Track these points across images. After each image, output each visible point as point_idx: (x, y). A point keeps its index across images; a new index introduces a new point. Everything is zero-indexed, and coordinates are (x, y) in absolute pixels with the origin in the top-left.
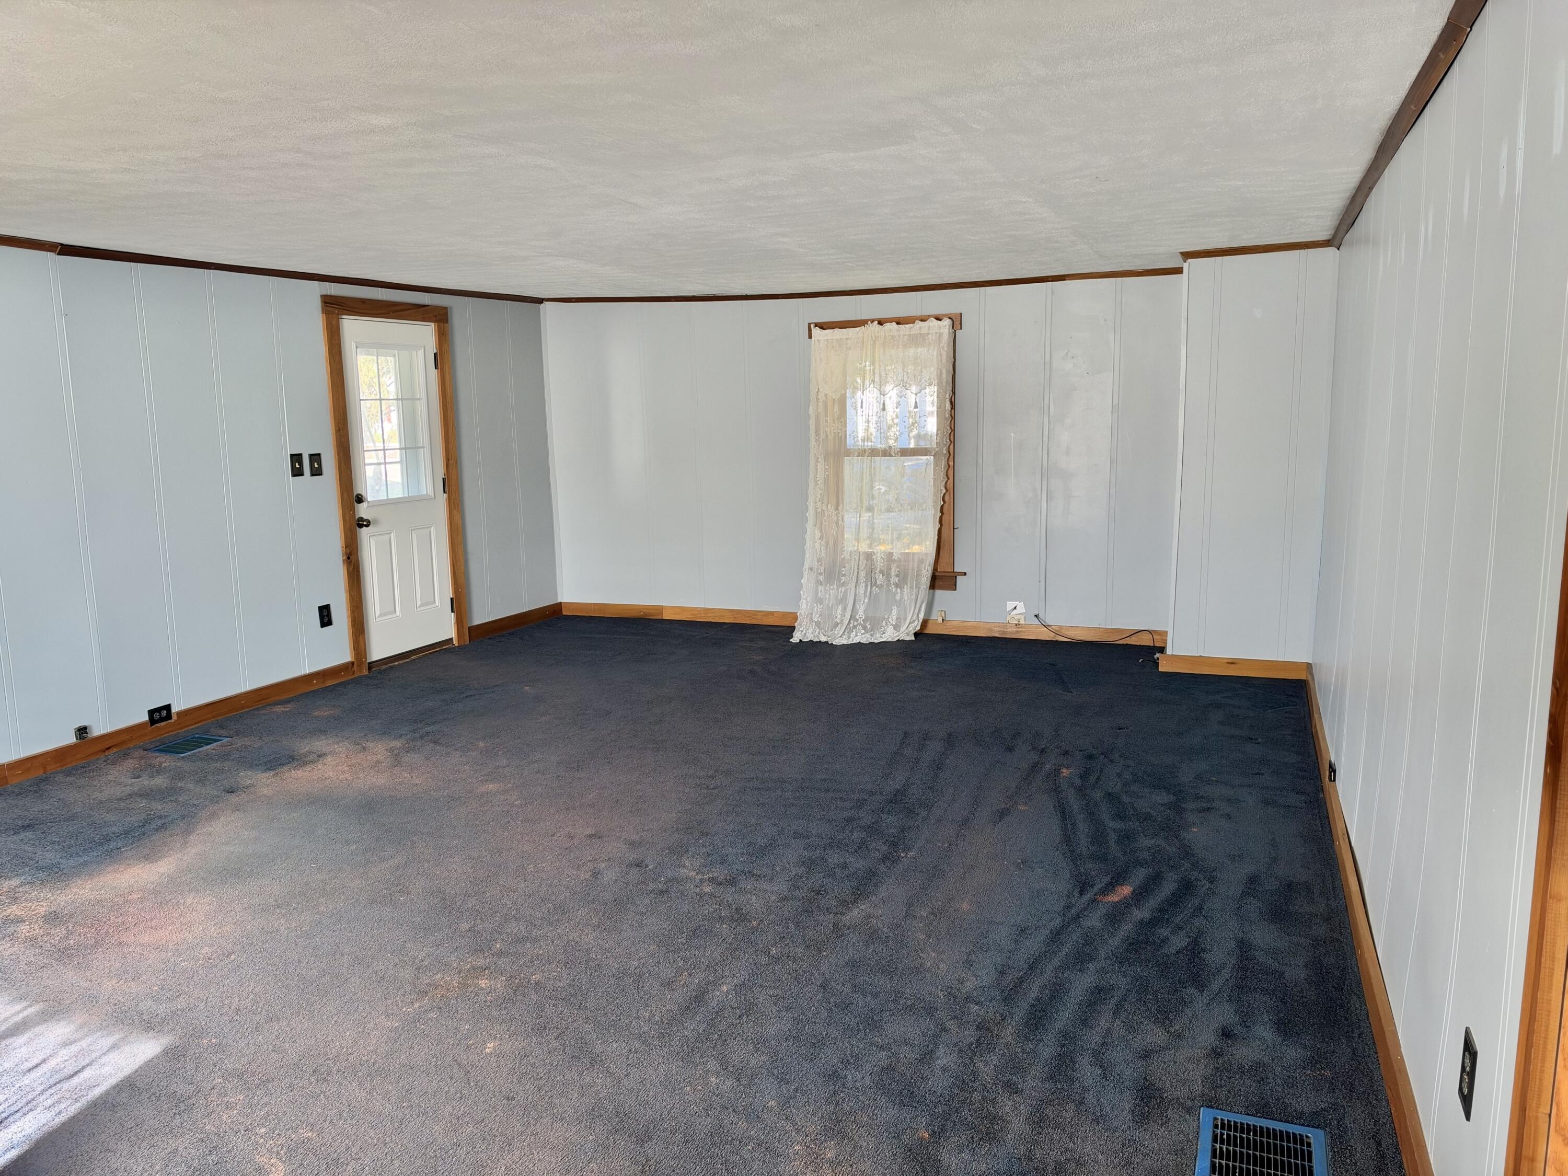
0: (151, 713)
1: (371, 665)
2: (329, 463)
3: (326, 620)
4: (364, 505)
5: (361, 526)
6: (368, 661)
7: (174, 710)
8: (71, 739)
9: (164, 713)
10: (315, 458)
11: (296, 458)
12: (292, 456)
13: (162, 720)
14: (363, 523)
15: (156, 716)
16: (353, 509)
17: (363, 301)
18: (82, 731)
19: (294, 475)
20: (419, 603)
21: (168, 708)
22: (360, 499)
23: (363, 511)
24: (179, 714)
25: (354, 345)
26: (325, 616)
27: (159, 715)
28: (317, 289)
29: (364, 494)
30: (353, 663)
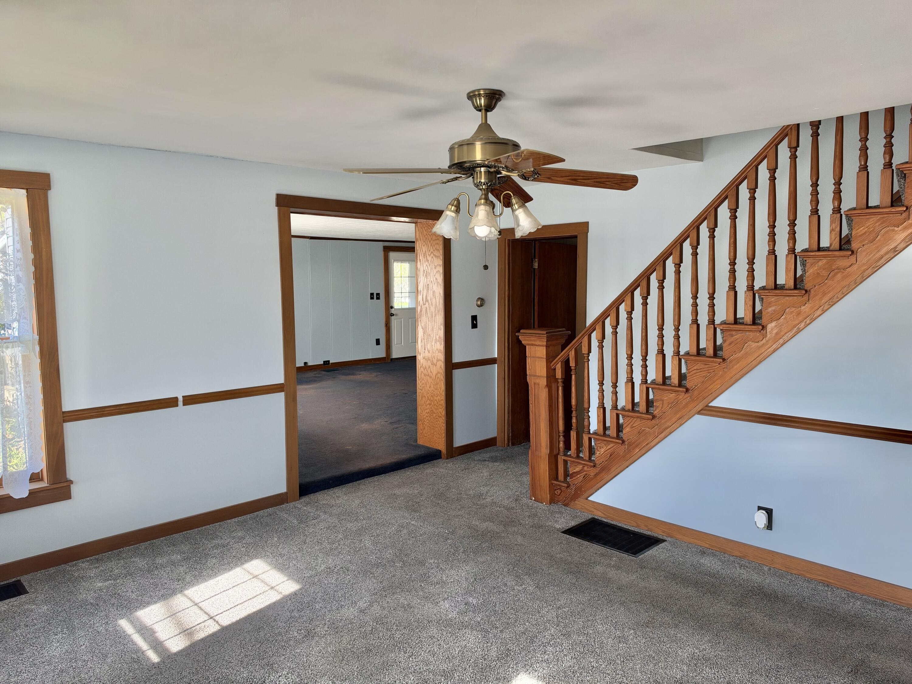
0: (324, 362)
1: (392, 359)
2: (382, 296)
3: (378, 343)
4: (393, 309)
5: (392, 316)
6: (391, 358)
7: (331, 362)
8: (303, 365)
9: (328, 363)
10: (378, 294)
11: (372, 294)
12: (371, 293)
13: (327, 364)
14: (392, 315)
15: (325, 363)
16: (389, 310)
17: (397, 247)
18: (305, 363)
19: (371, 299)
20: (410, 342)
21: (329, 361)
22: (392, 307)
23: (392, 311)
24: (332, 363)
25: (393, 261)
26: (378, 342)
27: (326, 363)
28: (381, 244)
29: (393, 306)
30: (385, 357)
